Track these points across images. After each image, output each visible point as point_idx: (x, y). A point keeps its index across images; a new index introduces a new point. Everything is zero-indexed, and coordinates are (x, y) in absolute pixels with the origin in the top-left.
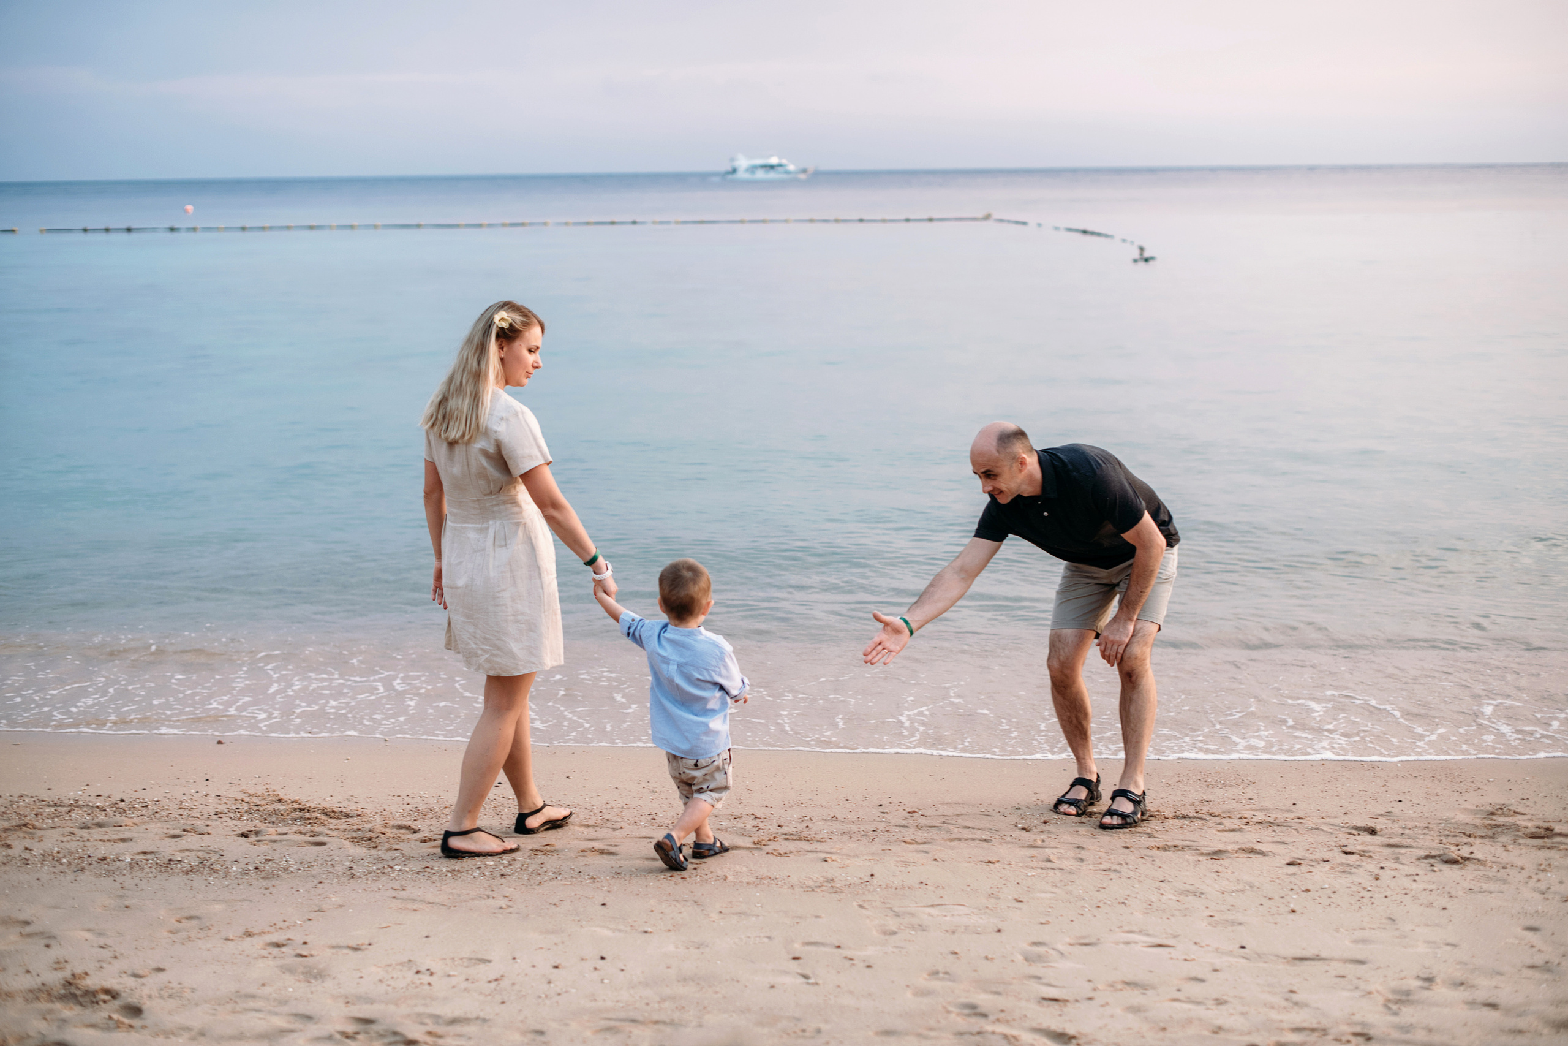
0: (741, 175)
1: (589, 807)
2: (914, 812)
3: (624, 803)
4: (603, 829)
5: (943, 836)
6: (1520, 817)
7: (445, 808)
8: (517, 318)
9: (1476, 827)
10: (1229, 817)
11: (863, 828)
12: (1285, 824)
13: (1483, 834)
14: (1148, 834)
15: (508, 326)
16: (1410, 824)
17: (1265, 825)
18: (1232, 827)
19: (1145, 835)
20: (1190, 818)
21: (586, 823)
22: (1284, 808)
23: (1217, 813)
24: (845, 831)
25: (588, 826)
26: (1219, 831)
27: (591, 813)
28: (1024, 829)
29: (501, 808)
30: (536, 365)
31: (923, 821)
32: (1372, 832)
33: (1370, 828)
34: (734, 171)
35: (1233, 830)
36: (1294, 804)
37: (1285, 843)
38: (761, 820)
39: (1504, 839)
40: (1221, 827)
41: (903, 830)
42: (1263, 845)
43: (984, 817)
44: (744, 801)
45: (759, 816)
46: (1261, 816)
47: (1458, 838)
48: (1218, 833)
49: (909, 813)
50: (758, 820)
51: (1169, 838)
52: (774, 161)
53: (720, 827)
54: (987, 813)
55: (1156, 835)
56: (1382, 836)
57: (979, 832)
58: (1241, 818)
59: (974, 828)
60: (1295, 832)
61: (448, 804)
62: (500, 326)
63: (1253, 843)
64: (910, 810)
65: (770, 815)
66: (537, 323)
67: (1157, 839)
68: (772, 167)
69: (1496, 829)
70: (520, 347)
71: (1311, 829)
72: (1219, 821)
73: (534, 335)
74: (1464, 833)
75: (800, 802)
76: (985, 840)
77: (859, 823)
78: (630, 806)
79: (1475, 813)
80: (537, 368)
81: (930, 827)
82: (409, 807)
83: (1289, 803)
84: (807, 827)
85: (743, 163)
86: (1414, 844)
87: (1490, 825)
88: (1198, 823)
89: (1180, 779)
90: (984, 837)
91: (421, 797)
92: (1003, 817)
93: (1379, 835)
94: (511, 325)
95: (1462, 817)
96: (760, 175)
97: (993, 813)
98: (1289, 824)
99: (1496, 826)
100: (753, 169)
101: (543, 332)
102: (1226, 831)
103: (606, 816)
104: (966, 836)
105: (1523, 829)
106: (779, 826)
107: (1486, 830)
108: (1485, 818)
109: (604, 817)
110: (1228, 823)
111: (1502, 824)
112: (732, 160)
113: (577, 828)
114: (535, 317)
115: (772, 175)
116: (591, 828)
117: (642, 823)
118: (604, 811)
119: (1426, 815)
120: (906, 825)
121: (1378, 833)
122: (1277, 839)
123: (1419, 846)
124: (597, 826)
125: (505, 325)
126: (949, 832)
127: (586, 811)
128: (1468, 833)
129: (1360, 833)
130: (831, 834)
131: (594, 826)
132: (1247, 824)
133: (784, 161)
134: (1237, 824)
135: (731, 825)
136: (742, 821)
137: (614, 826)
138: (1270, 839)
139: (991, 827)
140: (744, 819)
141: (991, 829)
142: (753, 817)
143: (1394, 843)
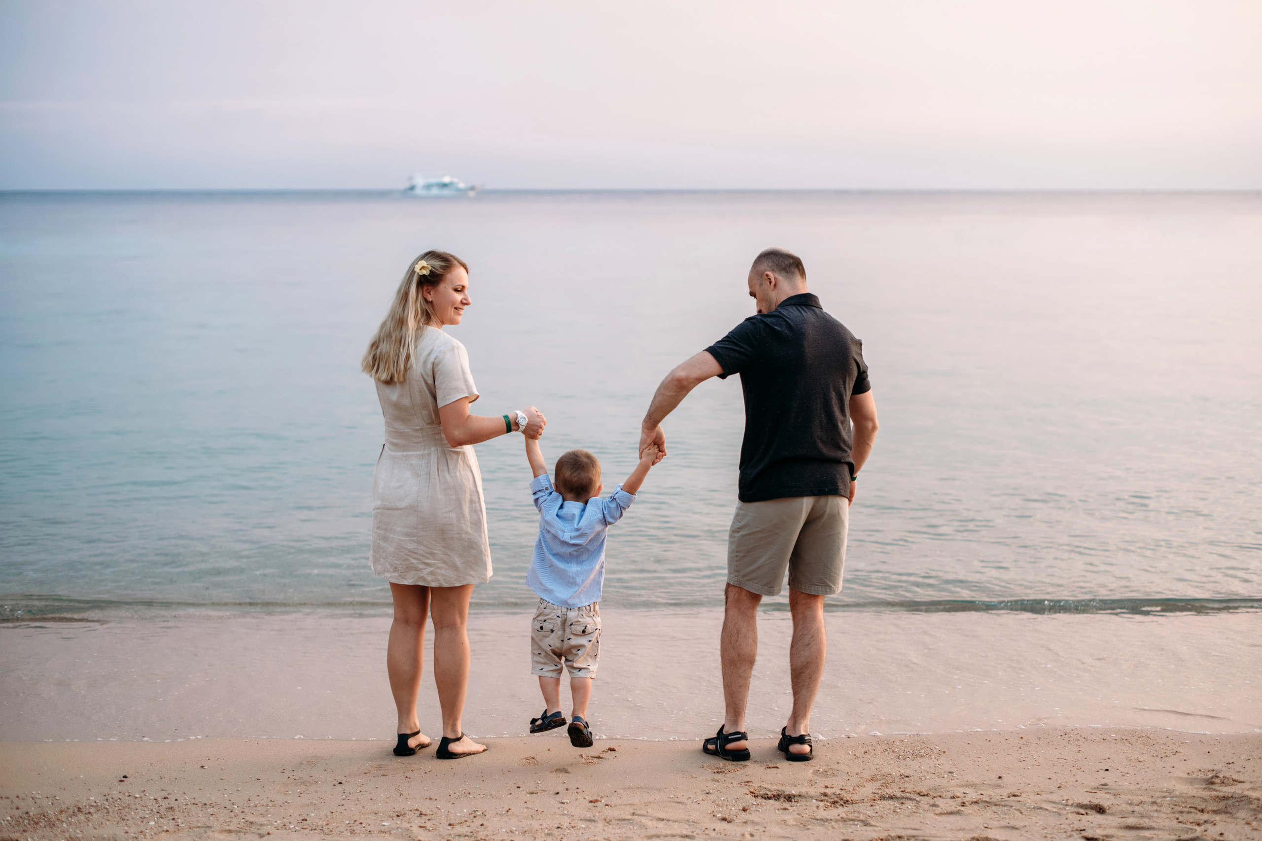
0: (419, 191)
1: (229, 806)
2: (596, 801)
3: (269, 800)
4: (247, 835)
5: (639, 832)
6: (1240, 785)
7: (61, 812)
8: (437, 263)
9: (1204, 800)
10: (940, 796)
11: (545, 826)
12: (1003, 803)
13: (1215, 809)
14: (862, 821)
15: (429, 272)
16: (1136, 799)
17: (982, 805)
18: (950, 809)
19: (859, 823)
20: (897, 798)
21: (227, 828)
22: (990, 782)
23: (925, 792)
24: (526, 829)
25: (230, 831)
26: (936, 814)
27: (232, 814)
28: (724, 819)
29: (127, 810)
30: (464, 301)
31: (609, 812)
32: (1100, 810)
33: (1096, 805)
34: (412, 188)
35: (951, 813)
36: (1000, 778)
37: (1014, 828)
38: (427, 818)
39: (1242, 814)
40: (938, 810)
41: (591, 825)
42: (993, 831)
43: (674, 804)
44: (404, 793)
45: (424, 813)
46: (973, 795)
47: (1193, 815)
48: (936, 817)
49: (591, 802)
50: (424, 817)
51: (888, 826)
52: (447, 180)
53: (383, 829)
54: (677, 800)
55: (873, 823)
56: (1112, 814)
57: (676, 825)
58: (953, 797)
59: (668, 820)
60: (1017, 813)
61: (64, 807)
62: (421, 274)
63: (981, 829)
64: (591, 799)
65: (436, 810)
66: (459, 265)
67: (876, 829)
68: (445, 186)
69: (1225, 802)
70: (445, 288)
71: (1034, 808)
72: (932, 802)
73: (460, 275)
74: (1196, 808)
75: (467, 792)
76: (687, 836)
77: (539, 817)
78: (276, 802)
79: (1191, 782)
80: (467, 304)
81: (619, 820)
82: (17, 813)
83: (994, 777)
84: (482, 825)
85: (420, 181)
86: (1154, 825)
87: (1218, 797)
88: (909, 805)
89: (866, 749)
90: (685, 832)
91: (33, 799)
92: (696, 805)
93: (1109, 814)
94: (431, 271)
95: (1182, 788)
96: (435, 191)
97: (684, 800)
98: (1007, 803)
99: (1225, 798)
100: (428, 187)
101: (467, 272)
102: (944, 814)
103: (250, 818)
104: (664, 832)
105: (1255, 801)
106: (450, 825)
107: (1216, 804)
108: (1205, 788)
109: (247, 818)
110: (945, 804)
111: (1230, 795)
112: (410, 178)
113: (217, 835)
114: (456, 259)
115: (445, 192)
116: (233, 834)
117: (292, 827)
118: (246, 810)
119: (1145, 786)
120: (592, 818)
121: (1107, 811)
122: (1004, 823)
123: (1161, 827)
124: (240, 832)
125: (425, 272)
126: (643, 826)
127: (226, 811)
128: (1200, 808)
129: (1088, 811)
130: (510, 834)
131: (237, 832)
132: (963, 804)
133: (455, 180)
134: (953, 805)
135: (394, 826)
136: (406, 819)
137: (260, 832)
138: (996, 823)
139: (687, 818)
140: (408, 817)
141: (688, 821)
142: (418, 813)
143: (1133, 824)
